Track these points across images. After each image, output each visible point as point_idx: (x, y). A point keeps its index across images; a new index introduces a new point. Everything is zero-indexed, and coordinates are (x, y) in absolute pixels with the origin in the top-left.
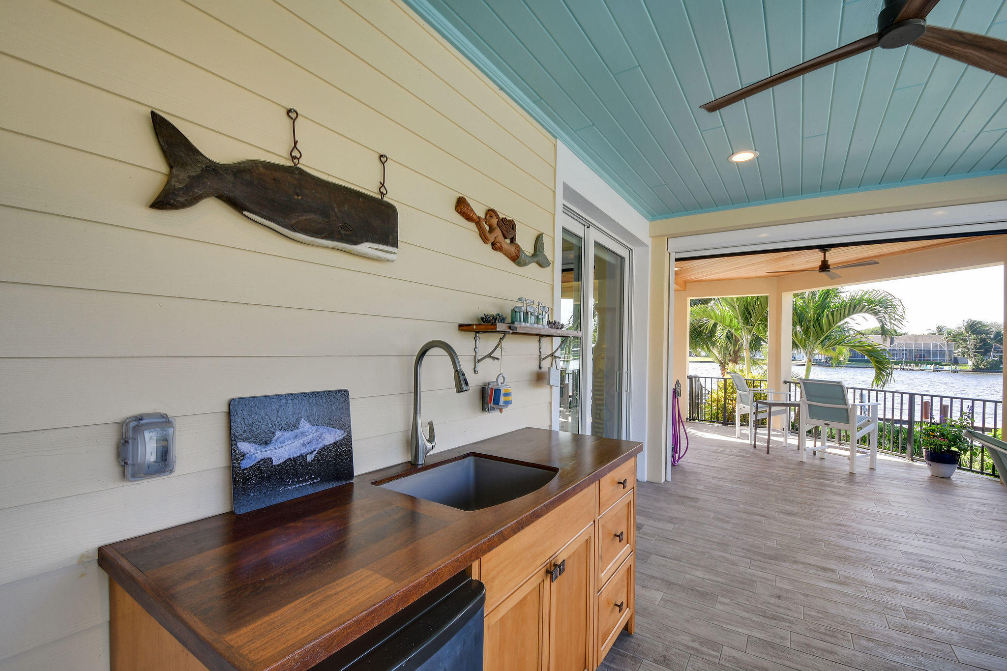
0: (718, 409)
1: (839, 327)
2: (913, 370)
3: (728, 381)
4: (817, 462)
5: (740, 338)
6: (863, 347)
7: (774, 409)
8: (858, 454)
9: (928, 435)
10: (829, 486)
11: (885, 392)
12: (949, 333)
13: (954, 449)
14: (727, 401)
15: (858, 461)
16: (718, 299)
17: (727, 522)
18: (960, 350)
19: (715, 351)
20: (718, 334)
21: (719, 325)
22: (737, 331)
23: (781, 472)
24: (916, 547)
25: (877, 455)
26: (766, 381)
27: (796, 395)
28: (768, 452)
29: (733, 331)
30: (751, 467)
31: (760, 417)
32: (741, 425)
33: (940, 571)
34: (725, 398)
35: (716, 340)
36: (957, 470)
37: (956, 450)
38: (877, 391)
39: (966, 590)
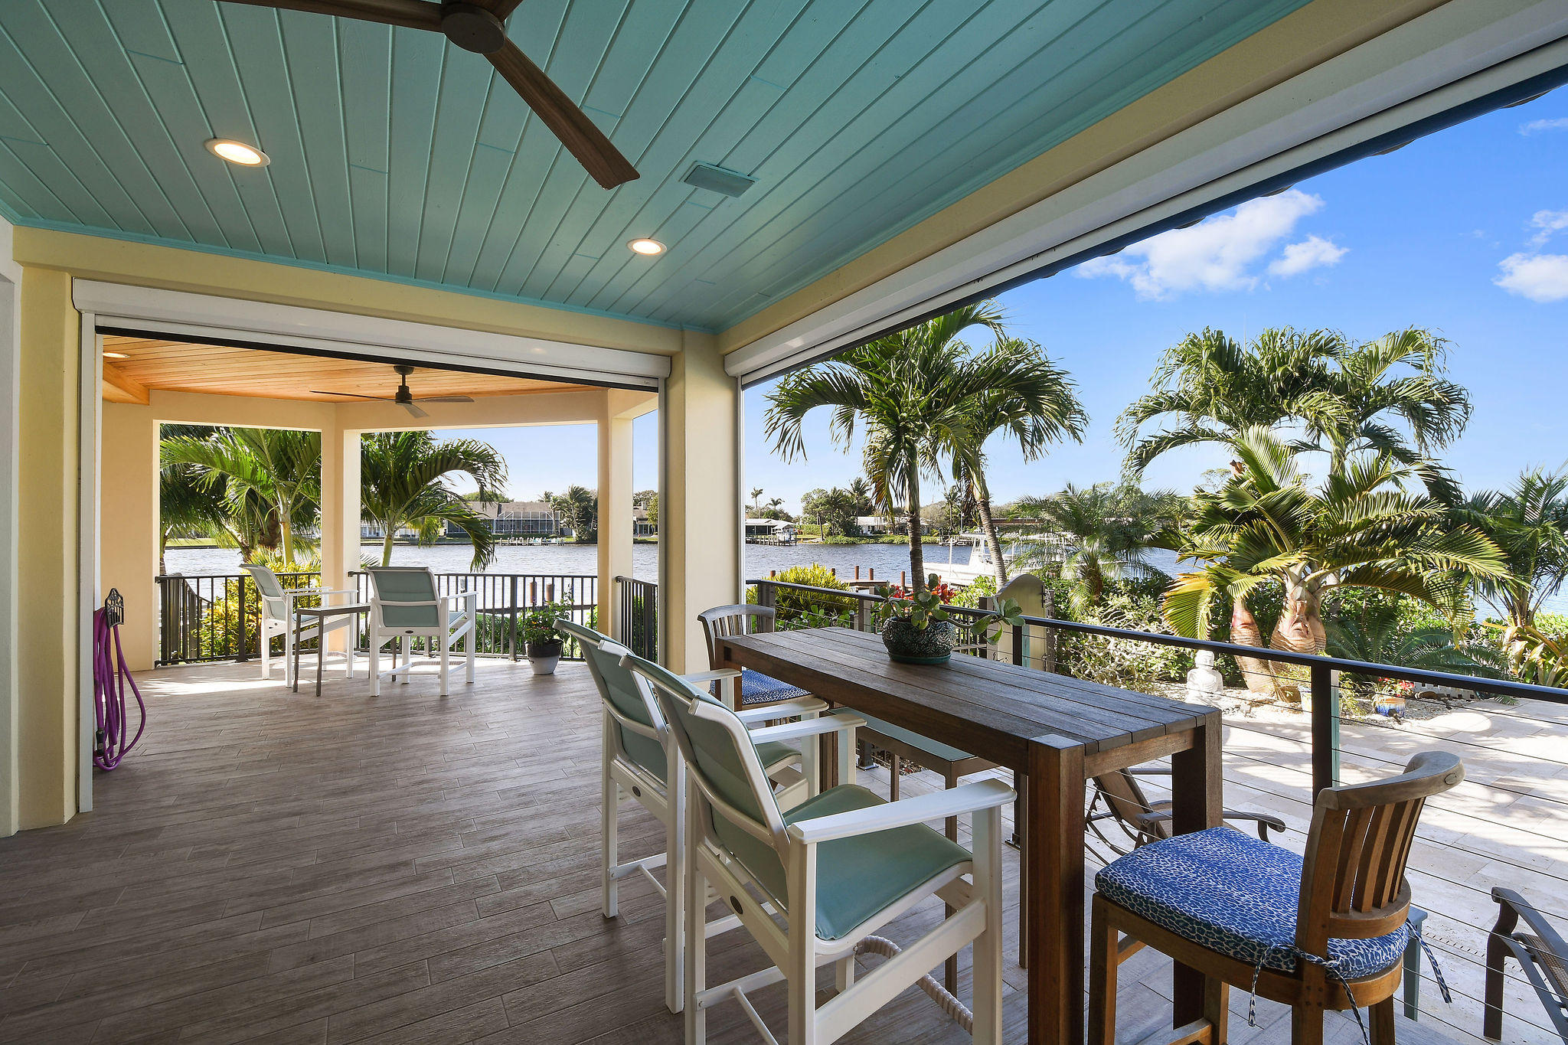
0: (227, 632)
1: (430, 488)
2: (521, 545)
3: (247, 581)
4: (397, 691)
5: (272, 503)
6: (460, 516)
7: (327, 620)
8: (451, 667)
9: (531, 625)
10: (411, 725)
11: (485, 576)
12: (555, 500)
13: (556, 637)
14: (246, 615)
15: (452, 676)
16: (227, 429)
17: (223, 854)
18: (565, 520)
19: (232, 527)
20: (230, 493)
21: (230, 478)
22: (267, 490)
23: (338, 723)
24: (515, 778)
25: (475, 662)
26: (319, 574)
27: (368, 592)
28: (318, 694)
29: (258, 490)
30: (285, 728)
31: (305, 636)
32: (272, 655)
33: (540, 800)
34: (241, 611)
35: (226, 506)
36: (559, 662)
37: (558, 638)
38: (476, 576)
39: (565, 814)
